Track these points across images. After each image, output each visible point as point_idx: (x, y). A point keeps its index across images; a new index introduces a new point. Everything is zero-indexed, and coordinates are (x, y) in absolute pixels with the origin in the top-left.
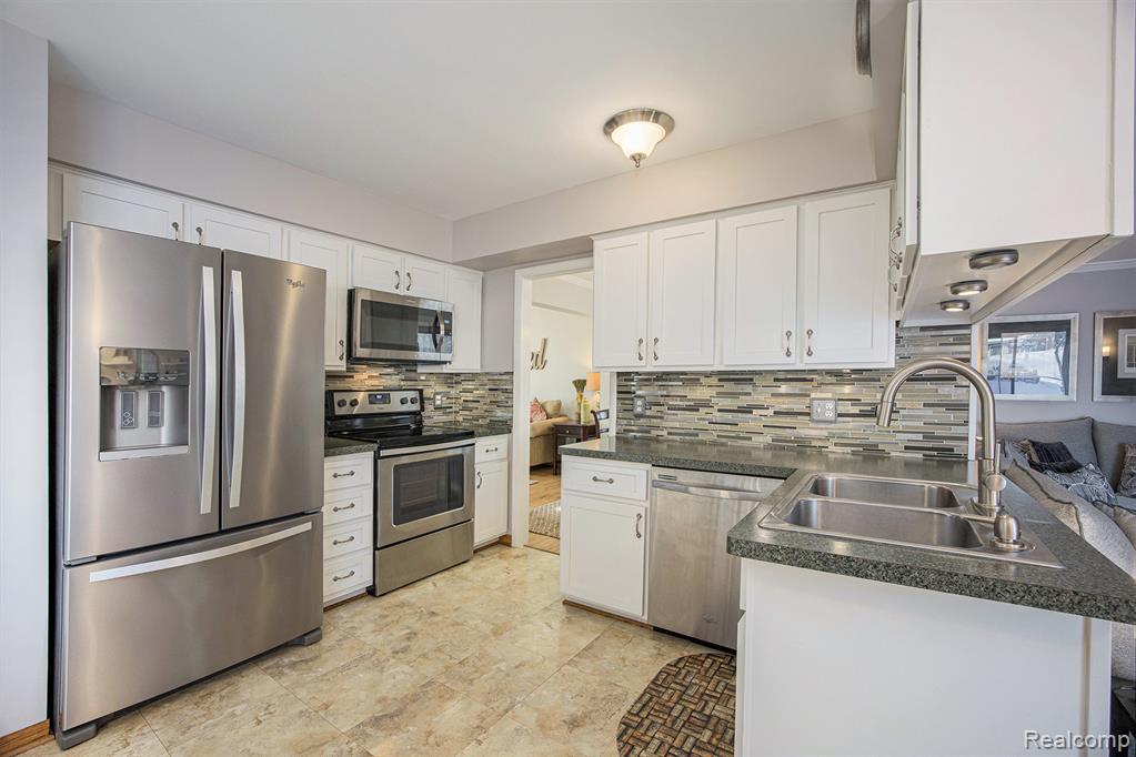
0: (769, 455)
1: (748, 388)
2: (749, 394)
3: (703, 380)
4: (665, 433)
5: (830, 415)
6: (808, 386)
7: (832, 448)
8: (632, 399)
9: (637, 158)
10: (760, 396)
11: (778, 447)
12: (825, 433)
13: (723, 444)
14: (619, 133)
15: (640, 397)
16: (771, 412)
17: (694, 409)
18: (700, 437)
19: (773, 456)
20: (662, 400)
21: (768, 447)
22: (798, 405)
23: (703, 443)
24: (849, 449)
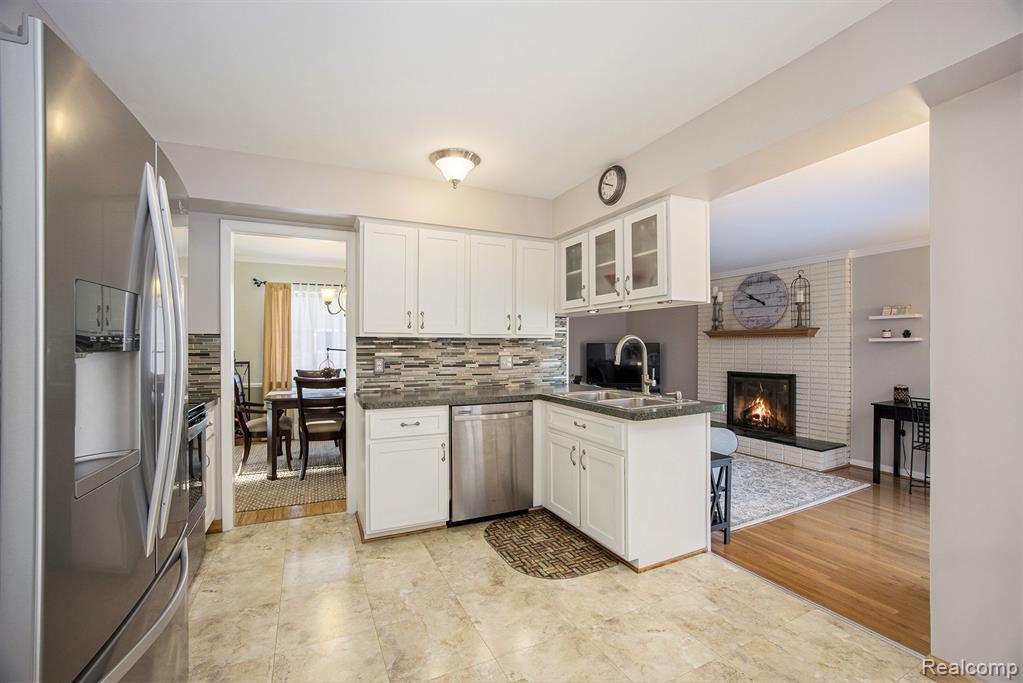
0: (476, 393)
1: (462, 349)
2: (463, 354)
3: (432, 344)
4: (401, 386)
5: (510, 365)
6: (498, 347)
7: (510, 385)
8: (373, 360)
9: (455, 182)
10: (471, 354)
11: (481, 387)
12: (507, 376)
13: (446, 390)
14: (441, 163)
15: (379, 358)
16: (476, 365)
17: (425, 366)
18: (430, 386)
19: (479, 393)
20: (400, 361)
21: (476, 388)
22: (492, 360)
23: (432, 390)
24: (518, 385)
